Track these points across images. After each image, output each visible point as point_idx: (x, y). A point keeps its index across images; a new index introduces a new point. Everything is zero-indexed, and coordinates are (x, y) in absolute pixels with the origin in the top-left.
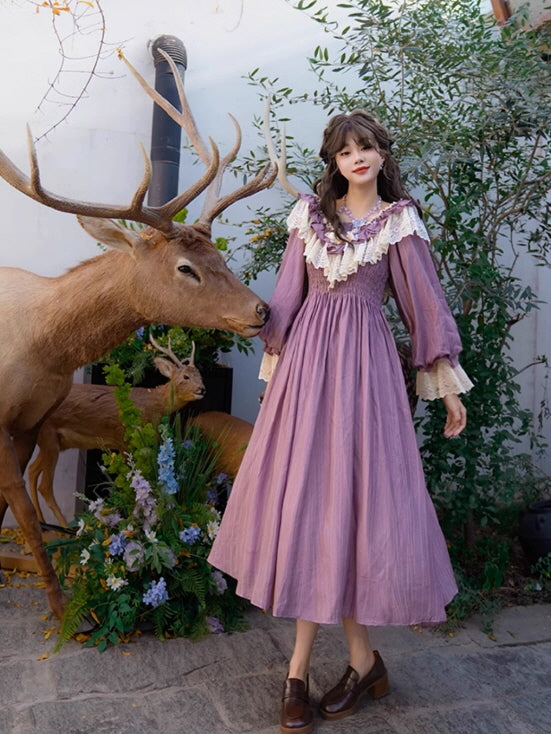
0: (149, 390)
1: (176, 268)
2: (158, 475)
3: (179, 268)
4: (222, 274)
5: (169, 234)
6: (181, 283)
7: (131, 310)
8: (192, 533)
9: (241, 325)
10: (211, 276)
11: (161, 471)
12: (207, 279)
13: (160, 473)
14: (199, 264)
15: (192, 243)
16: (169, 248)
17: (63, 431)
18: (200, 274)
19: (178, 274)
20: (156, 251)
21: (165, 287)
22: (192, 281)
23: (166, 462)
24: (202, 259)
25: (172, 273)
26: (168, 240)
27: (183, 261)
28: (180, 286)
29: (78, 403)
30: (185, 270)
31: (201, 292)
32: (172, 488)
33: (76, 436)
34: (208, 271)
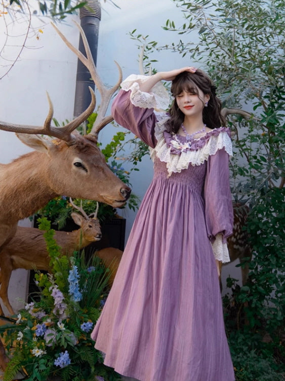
0: (68, 233)
1: (72, 164)
2: (69, 289)
3: (75, 164)
4: (101, 168)
5: (70, 142)
6: (76, 173)
7: (48, 188)
8: (88, 325)
9: (111, 200)
10: (94, 169)
11: (70, 286)
12: (91, 171)
13: (70, 288)
14: (87, 161)
15: (83, 149)
16: (69, 151)
17: (14, 257)
18: (87, 167)
19: (74, 168)
20: (62, 153)
21: (67, 175)
22: (83, 172)
23: (73, 281)
24: (89, 158)
25: (70, 166)
26: (69, 146)
27: (77, 159)
28: (75, 175)
29: (23, 240)
30: (78, 165)
31: (88, 179)
32: (77, 298)
33: (22, 261)
34: (92, 166)
